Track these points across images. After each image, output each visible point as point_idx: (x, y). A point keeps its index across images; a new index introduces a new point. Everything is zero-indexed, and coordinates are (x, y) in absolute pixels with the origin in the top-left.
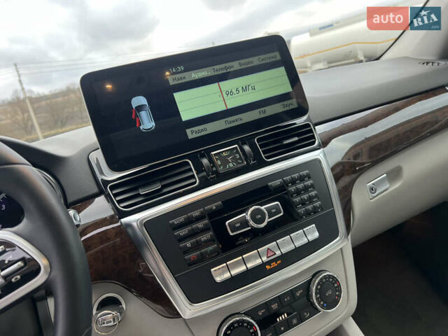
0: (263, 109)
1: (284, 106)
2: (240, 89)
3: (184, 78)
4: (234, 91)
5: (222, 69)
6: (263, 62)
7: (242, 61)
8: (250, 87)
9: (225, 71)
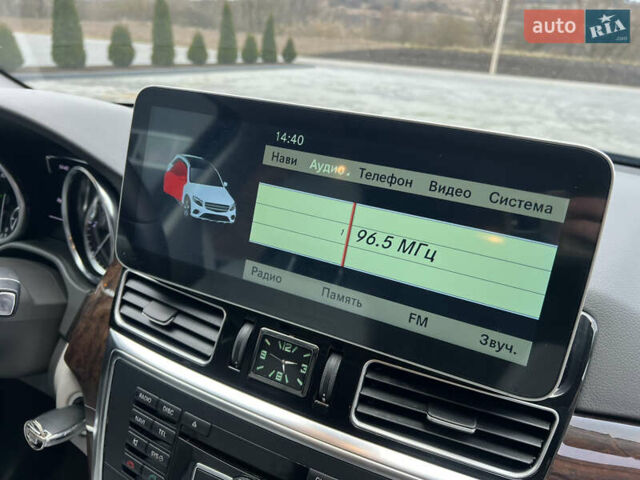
0: (424, 314)
1: (486, 341)
2: (396, 242)
3: (295, 162)
4: (380, 238)
5: (381, 178)
6: (498, 207)
7: (443, 181)
8: (423, 249)
9: (386, 185)
